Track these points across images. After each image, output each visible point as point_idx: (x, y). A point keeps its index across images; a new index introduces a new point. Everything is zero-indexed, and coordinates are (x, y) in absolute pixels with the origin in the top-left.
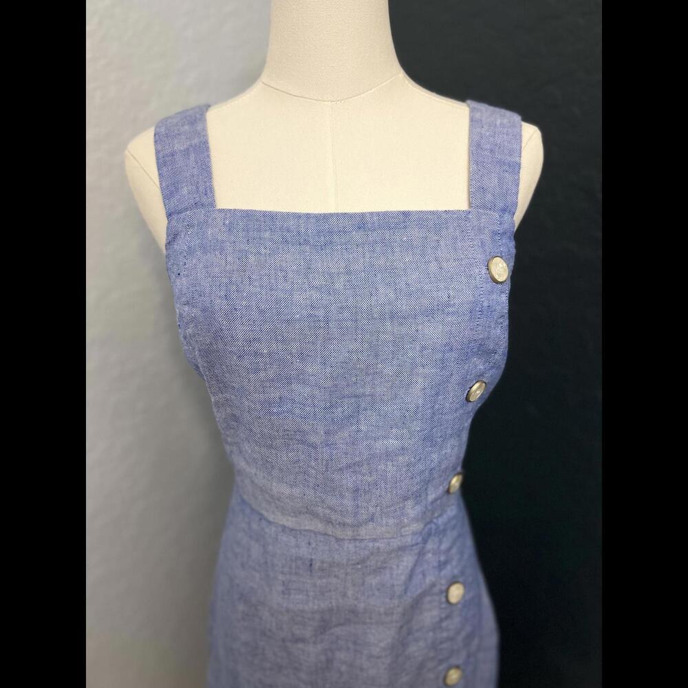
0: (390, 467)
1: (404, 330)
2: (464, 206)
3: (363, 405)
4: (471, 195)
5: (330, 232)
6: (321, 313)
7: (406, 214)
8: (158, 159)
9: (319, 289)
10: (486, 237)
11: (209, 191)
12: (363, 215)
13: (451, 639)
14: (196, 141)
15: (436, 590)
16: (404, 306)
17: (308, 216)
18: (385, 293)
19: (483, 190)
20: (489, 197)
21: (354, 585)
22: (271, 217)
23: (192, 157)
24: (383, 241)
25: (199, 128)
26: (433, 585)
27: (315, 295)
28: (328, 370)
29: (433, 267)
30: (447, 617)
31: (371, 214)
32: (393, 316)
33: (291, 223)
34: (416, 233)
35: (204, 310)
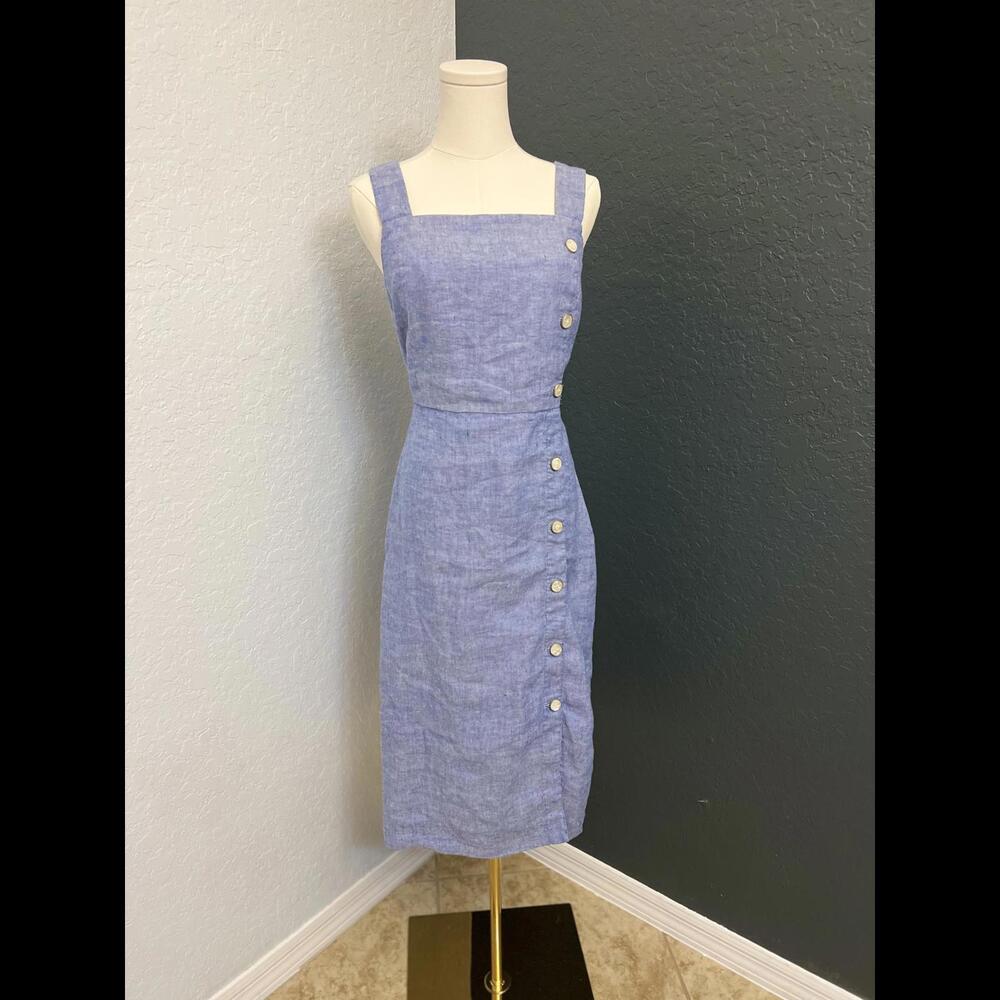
0: (516, 362)
1: (523, 274)
2: (551, 212)
3: (501, 320)
4: (556, 209)
5: (480, 224)
6: (477, 265)
7: (520, 215)
8: (374, 190)
9: (476, 252)
10: (565, 230)
11: (408, 206)
12: (497, 216)
13: (555, 497)
14: (396, 180)
15: (544, 458)
16: (523, 261)
17: (467, 216)
18: (511, 254)
19: (563, 206)
20: (566, 210)
21: (495, 446)
22: (447, 217)
23: (396, 189)
24: (509, 229)
25: (397, 172)
26: (543, 454)
27: (474, 256)
28: (482, 298)
29: (536, 242)
30: (551, 480)
31: (502, 215)
32: (516, 266)
33: (458, 220)
34: (526, 226)
35: (413, 266)
